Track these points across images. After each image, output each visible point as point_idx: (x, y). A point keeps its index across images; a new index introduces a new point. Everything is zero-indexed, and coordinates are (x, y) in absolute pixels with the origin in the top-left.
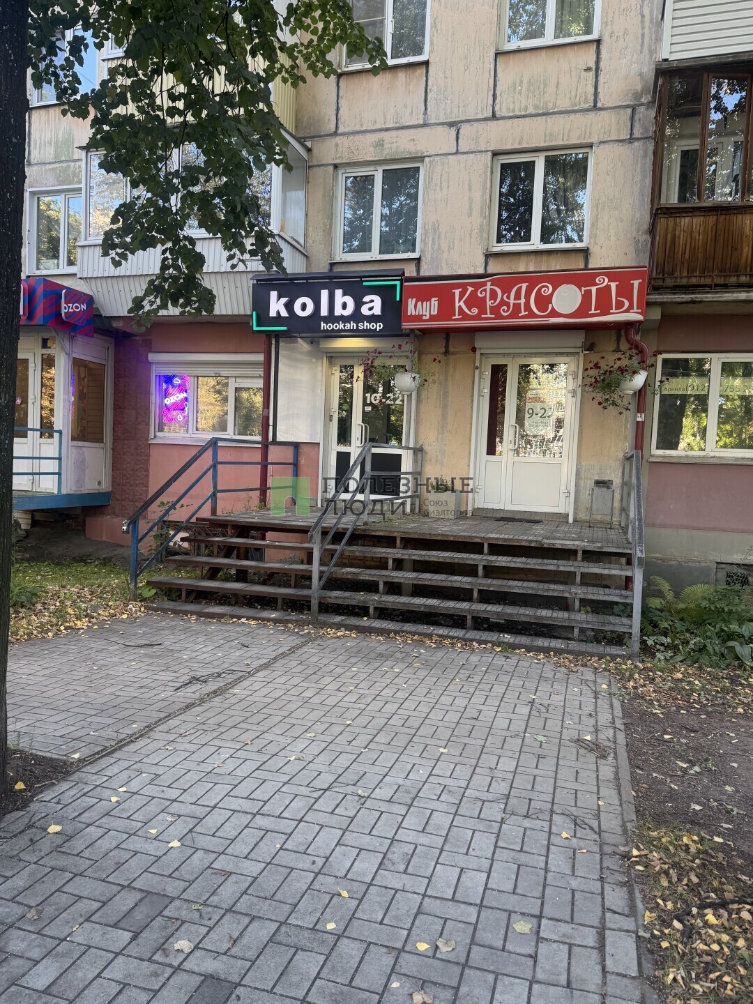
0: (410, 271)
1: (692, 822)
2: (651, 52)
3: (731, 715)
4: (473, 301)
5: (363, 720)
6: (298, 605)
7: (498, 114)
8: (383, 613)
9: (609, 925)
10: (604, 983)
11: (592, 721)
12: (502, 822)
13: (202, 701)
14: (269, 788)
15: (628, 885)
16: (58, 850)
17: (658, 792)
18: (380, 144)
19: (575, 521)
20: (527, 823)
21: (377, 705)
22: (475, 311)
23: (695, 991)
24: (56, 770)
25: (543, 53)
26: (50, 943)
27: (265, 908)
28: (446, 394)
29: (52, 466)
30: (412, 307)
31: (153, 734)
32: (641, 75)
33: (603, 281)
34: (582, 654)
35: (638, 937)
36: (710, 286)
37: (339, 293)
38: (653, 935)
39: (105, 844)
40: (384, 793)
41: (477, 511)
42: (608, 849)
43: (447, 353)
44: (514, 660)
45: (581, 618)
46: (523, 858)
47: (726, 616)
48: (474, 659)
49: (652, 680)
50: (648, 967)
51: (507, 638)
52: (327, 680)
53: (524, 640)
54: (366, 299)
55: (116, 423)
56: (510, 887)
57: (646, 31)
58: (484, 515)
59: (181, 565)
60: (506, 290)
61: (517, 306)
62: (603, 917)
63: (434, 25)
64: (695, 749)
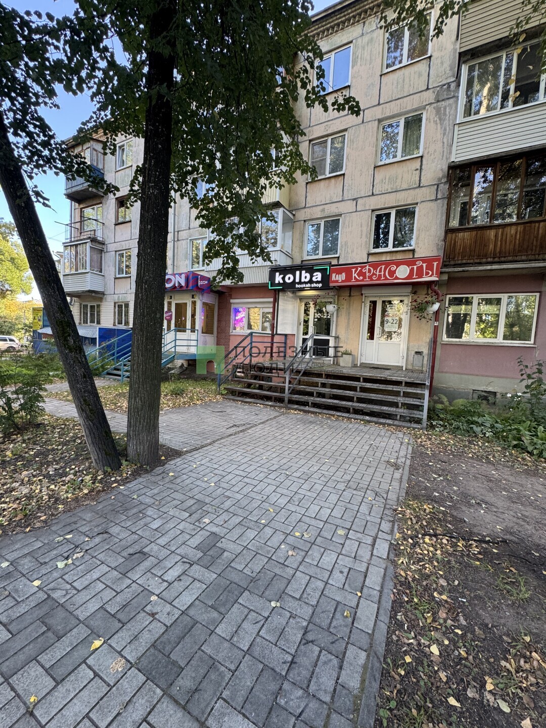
0: (334, 262)
1: (432, 500)
2: (447, 159)
3: (465, 457)
4: (361, 274)
5: (297, 446)
6: (281, 400)
7: (375, 193)
8: (315, 405)
9: (379, 536)
10: (371, 559)
11: (397, 454)
12: (344, 490)
13: (236, 433)
14: (252, 468)
15: (393, 522)
16: (171, 482)
17: (420, 486)
18: (323, 210)
19: (406, 369)
20: (355, 492)
21: (303, 441)
22: (361, 278)
23: (411, 568)
24: (177, 454)
25: (396, 164)
26: (161, 513)
27: (240, 512)
28: (349, 313)
29: (194, 343)
30: (334, 277)
31: (215, 444)
32: (442, 170)
33: (419, 263)
34: (400, 426)
35: (391, 543)
36: (472, 264)
37: (303, 272)
38: (398, 543)
39: (188, 482)
40: (298, 474)
41: (361, 364)
42: (388, 506)
43: (350, 296)
44: (368, 428)
45: (401, 411)
46: (349, 506)
47: (473, 414)
48: (351, 426)
49: (430, 439)
50: (392, 556)
51: (367, 418)
52: (286, 430)
53: (375, 419)
54: (315, 274)
55: (218, 327)
56: (340, 516)
57: (445, 150)
58: (364, 366)
59: (240, 382)
60: (375, 269)
61: (380, 276)
62: (378, 533)
63: (347, 158)
64: (443, 470)
